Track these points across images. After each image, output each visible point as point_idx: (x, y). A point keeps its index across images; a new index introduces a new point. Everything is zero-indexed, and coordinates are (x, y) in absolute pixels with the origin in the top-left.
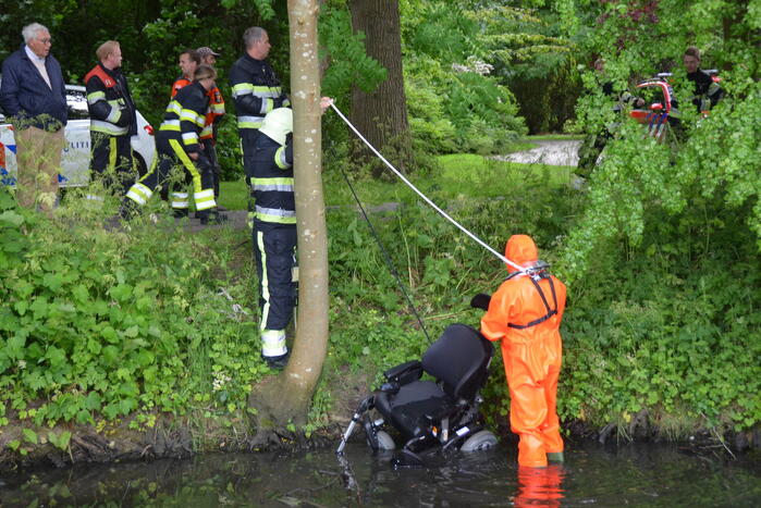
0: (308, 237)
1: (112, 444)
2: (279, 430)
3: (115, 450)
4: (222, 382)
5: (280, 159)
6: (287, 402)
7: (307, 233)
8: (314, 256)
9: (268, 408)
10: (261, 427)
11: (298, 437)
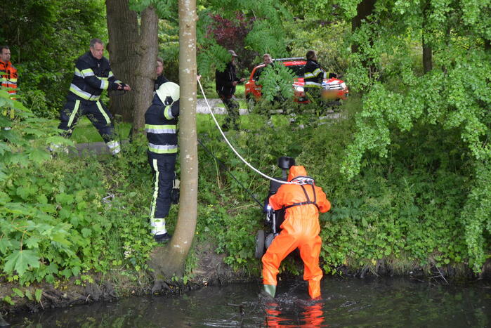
0: (188, 159)
1: (65, 295)
2: (168, 281)
3: (68, 299)
4: (130, 252)
5: (168, 113)
6: (171, 263)
7: (188, 157)
8: (191, 171)
9: (160, 268)
10: (157, 280)
11: (180, 284)
